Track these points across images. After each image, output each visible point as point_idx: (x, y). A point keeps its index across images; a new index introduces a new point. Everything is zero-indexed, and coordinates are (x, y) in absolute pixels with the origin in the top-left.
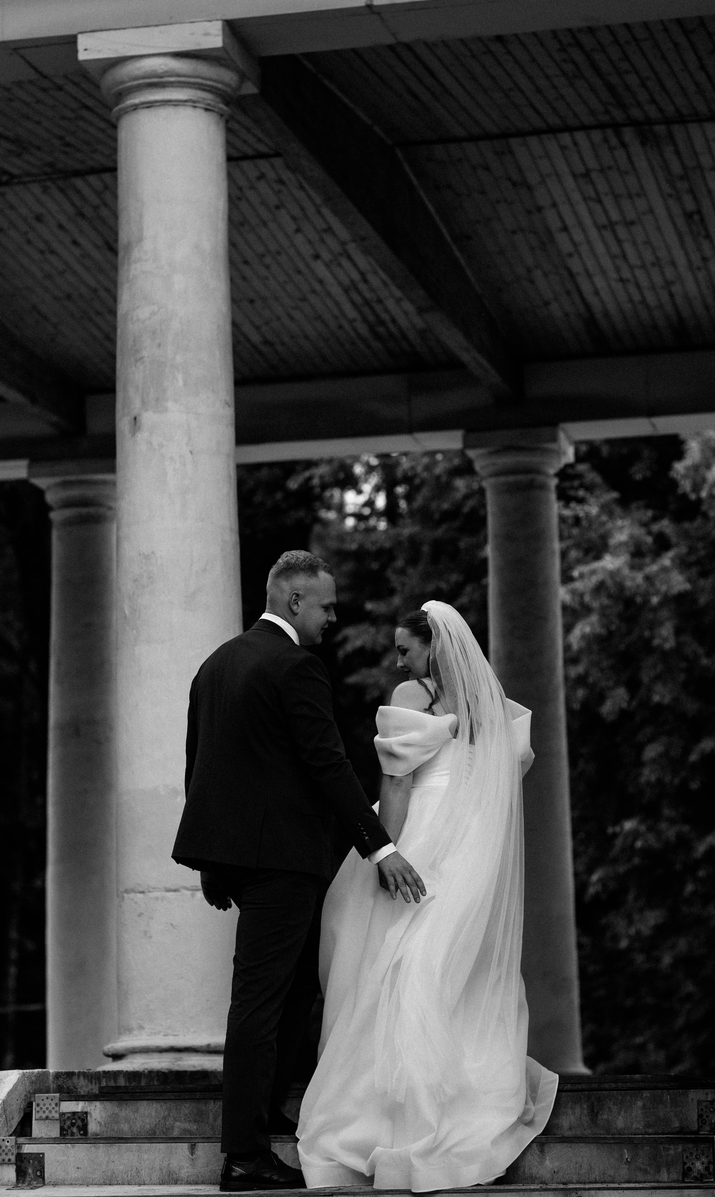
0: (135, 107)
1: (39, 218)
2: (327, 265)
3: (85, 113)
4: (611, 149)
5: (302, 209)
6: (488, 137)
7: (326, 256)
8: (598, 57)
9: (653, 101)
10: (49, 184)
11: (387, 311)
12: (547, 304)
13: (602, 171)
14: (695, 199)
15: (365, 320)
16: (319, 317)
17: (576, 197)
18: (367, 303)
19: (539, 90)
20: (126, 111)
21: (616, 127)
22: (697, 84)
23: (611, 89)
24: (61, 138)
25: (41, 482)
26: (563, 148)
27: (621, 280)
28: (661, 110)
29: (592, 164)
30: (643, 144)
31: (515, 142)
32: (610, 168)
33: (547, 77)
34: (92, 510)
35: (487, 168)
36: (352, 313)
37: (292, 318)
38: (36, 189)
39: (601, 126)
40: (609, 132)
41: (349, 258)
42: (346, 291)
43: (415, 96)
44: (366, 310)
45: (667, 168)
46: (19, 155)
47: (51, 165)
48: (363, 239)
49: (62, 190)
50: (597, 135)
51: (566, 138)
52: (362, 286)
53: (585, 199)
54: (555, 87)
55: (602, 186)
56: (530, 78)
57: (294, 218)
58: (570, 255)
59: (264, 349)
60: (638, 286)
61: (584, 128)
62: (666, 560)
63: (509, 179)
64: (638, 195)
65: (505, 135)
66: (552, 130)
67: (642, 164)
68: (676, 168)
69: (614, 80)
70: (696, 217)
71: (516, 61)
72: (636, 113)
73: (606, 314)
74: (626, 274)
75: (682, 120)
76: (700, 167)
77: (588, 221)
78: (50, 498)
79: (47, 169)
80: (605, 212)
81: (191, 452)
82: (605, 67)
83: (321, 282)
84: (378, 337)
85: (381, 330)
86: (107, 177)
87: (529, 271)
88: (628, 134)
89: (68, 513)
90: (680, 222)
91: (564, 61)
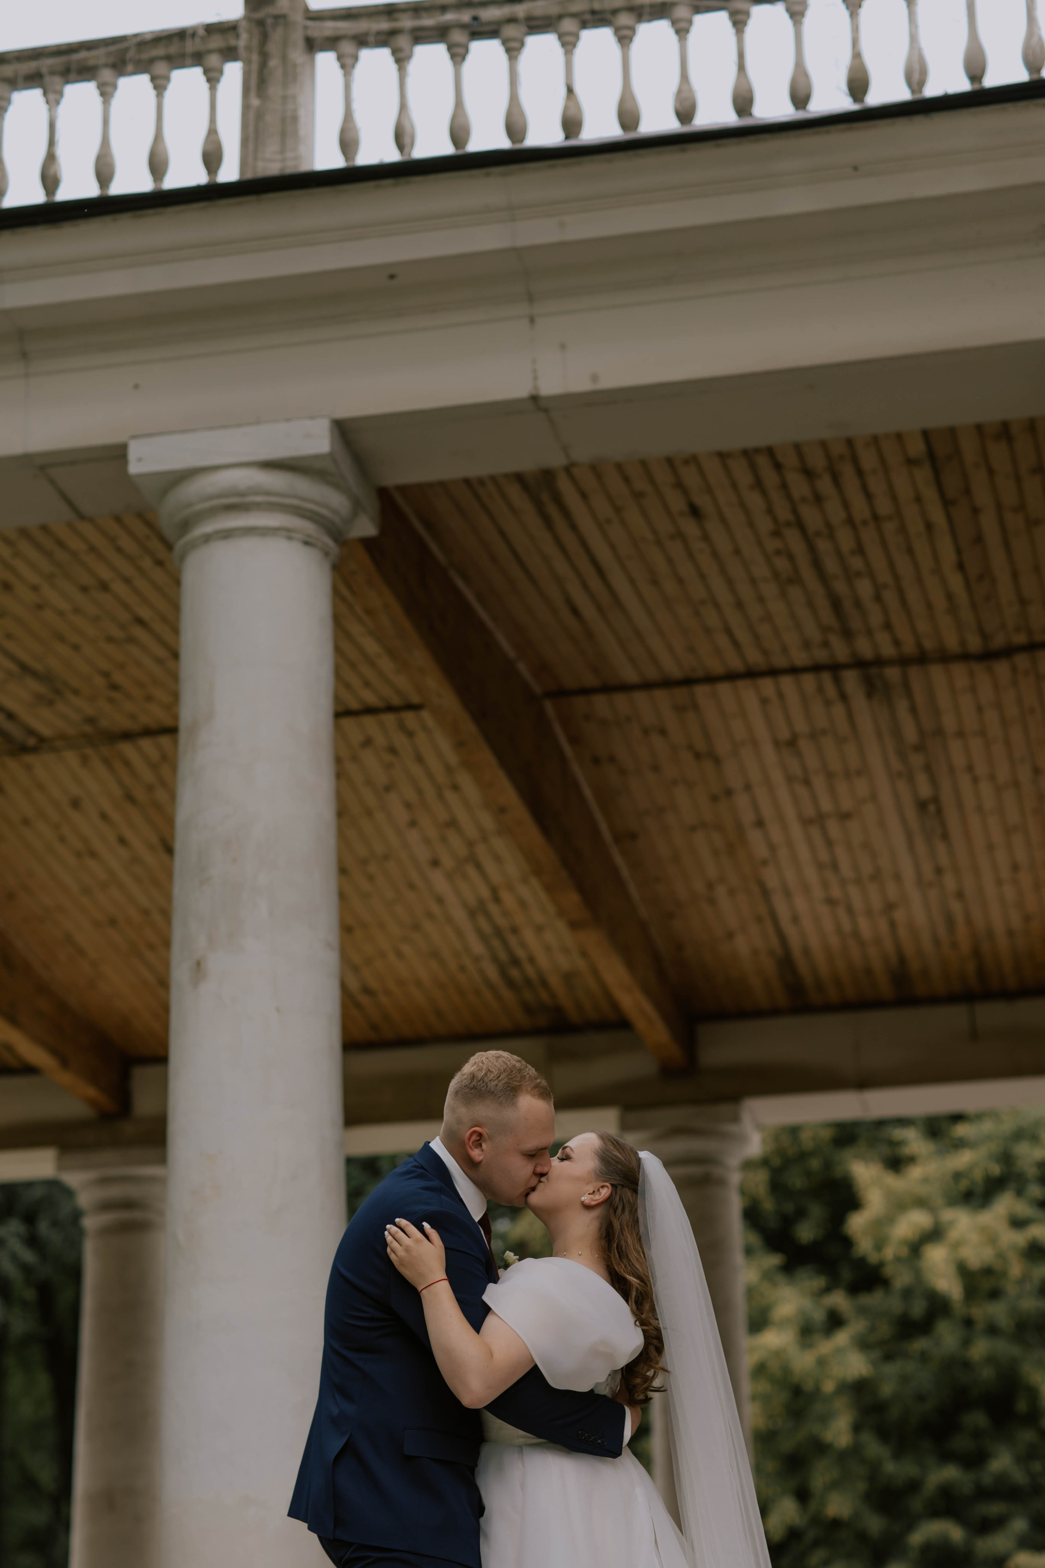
0: (207, 539)
2: (449, 876)
4: (828, 703)
5: (420, 792)
6: (667, 683)
7: (448, 862)
8: (823, 546)
9: (888, 626)
10: (89, 751)
11: (523, 945)
12: (730, 936)
13: (814, 736)
14: (934, 781)
15: (495, 959)
16: (435, 954)
17: (777, 776)
18: (498, 932)
19: (740, 605)
20: (193, 545)
21: (835, 668)
22: (950, 597)
23: (836, 604)
25: (73, 1179)
26: (764, 701)
27: (831, 902)
28: (897, 643)
29: (801, 727)
30: (869, 695)
31: (701, 691)
32: (824, 732)
33: (753, 581)
34: (136, 1215)
35: (663, 732)
36: (478, 948)
37: (399, 955)
38: (71, 757)
39: (816, 668)
40: (826, 677)
41: (478, 866)
42: (472, 914)
43: (575, 611)
44: (496, 943)
45: (897, 732)
47: (91, 721)
48: (502, 810)
49: (107, 762)
50: (809, 681)
51: (767, 685)
52: (493, 909)
53: (790, 779)
54: (761, 600)
55: (812, 761)
56: (730, 583)
57: (408, 806)
58: (765, 863)
59: (364, 1000)
60: (850, 910)
61: (794, 671)
63: (690, 747)
64: (859, 773)
65: (688, 682)
66: (751, 674)
67: (865, 723)
68: (910, 734)
69: (840, 587)
70: (932, 808)
71: (715, 554)
72: (865, 649)
73: (807, 951)
74: (836, 892)
75: (922, 659)
76: (939, 732)
77: (790, 812)
78: (84, 1199)
79: (88, 729)
80: (814, 798)
81: (278, 1010)
82: (831, 565)
83: (440, 900)
84: (510, 983)
85: (514, 973)
86: (164, 740)
87: (710, 886)
88: (851, 679)
89: (107, 1218)
90: (911, 813)
91: (778, 552)
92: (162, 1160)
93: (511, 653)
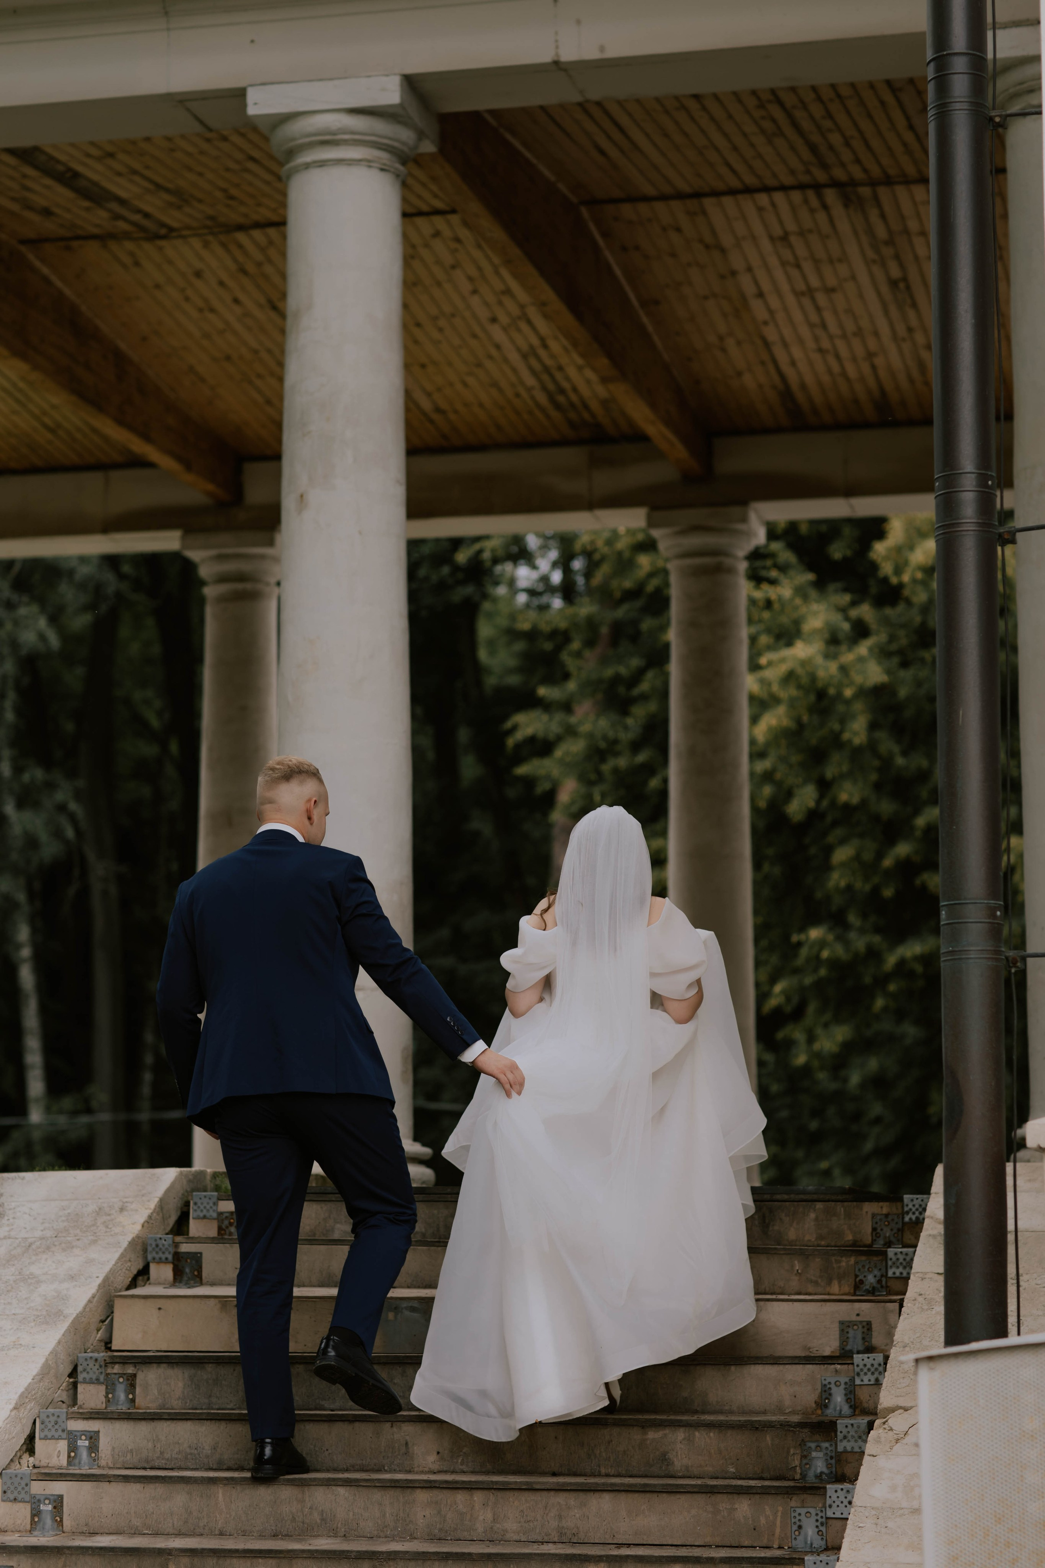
0: (307, 166)
1: (198, 274)
2: (505, 329)
3: (251, 165)
4: (812, 211)
5: (480, 269)
6: (680, 196)
7: (504, 319)
8: (799, 114)
9: (858, 161)
10: (210, 238)
11: (568, 379)
12: (739, 374)
13: (802, 233)
14: (902, 266)
15: (544, 388)
16: (495, 385)
17: (773, 261)
18: (546, 369)
19: (735, 148)
20: (297, 170)
21: (817, 187)
22: (905, 145)
23: (813, 148)
24: (224, 191)
25: (194, 555)
26: (760, 209)
27: (821, 350)
28: (865, 171)
29: (791, 226)
30: (846, 206)
31: (708, 202)
32: (810, 231)
33: (745, 135)
34: (248, 586)
35: (679, 230)
36: (530, 381)
37: (465, 384)
38: (196, 243)
39: (801, 187)
40: (811, 194)
41: (529, 322)
42: (525, 357)
43: (602, 152)
44: (545, 377)
45: (870, 231)
46: (179, 208)
47: (212, 218)
48: (544, 304)
49: (224, 245)
50: (796, 196)
51: (763, 199)
52: (542, 353)
53: (784, 264)
54: (752, 145)
55: (801, 251)
56: (726, 135)
57: (470, 279)
58: (766, 323)
59: (436, 417)
60: (838, 357)
61: (783, 188)
62: (863, 649)
63: (701, 241)
64: (840, 260)
65: (697, 195)
66: (748, 190)
67: (844, 226)
68: (881, 232)
69: (816, 138)
70: (902, 285)
71: (712, 119)
72: (839, 174)
73: (803, 387)
74: (826, 344)
75: (888, 181)
76: (906, 231)
77: (785, 287)
78: (204, 572)
79: (209, 223)
80: (804, 277)
81: (360, 533)
82: (806, 125)
83: (498, 347)
84: (557, 406)
85: (561, 399)
86: (272, 232)
87: (721, 338)
88: (830, 195)
89: (223, 588)
90: (885, 289)
91: (763, 118)
92: (271, 543)
93: (552, 178)
